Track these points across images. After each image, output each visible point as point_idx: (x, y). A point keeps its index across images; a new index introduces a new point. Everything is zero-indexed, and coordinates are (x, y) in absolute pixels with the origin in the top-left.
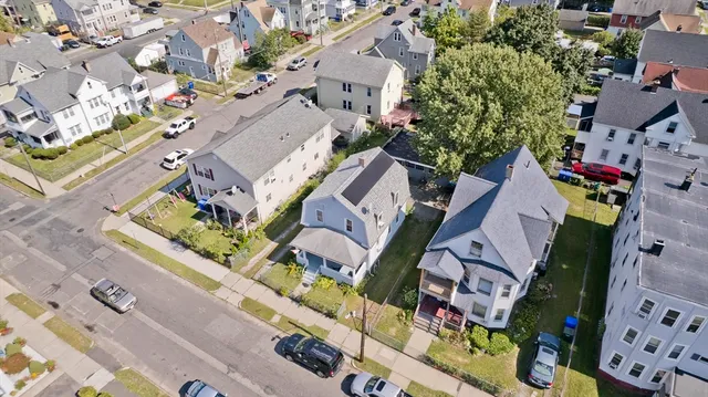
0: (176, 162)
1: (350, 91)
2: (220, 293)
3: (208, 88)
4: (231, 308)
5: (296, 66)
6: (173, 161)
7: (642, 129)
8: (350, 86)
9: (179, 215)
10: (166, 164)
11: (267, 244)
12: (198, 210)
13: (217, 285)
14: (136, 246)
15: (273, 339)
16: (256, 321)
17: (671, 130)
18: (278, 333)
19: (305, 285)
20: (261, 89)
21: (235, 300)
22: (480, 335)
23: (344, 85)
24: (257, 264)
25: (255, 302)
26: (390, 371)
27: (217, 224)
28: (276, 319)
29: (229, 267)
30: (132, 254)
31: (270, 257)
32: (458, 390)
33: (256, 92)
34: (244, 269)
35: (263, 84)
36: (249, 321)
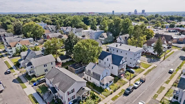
1: (46, 66)
18: (122, 96)
19: (110, 90)
21: (112, 101)
23: (44, 65)
28: (118, 95)
34: (102, 99)
36: (118, 100)
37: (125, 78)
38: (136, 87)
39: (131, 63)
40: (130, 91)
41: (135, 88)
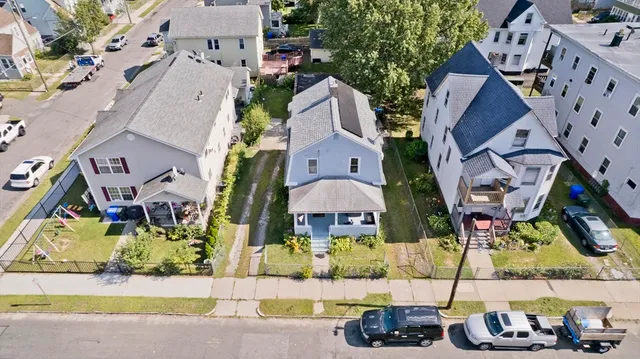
0: (32, 176)
1: (217, 47)
2: (222, 310)
3: (12, 86)
4: (251, 322)
5: (118, 45)
6: (28, 175)
7: (505, 25)
8: (216, 42)
9: (87, 238)
10: (15, 184)
11: (235, 230)
12: (107, 223)
13: (211, 303)
14: (43, 303)
15: (336, 333)
16: (296, 322)
17: (528, 21)
18: (333, 323)
19: (320, 256)
20: (91, 74)
21: (250, 310)
22: (527, 230)
23: (210, 43)
24: (241, 257)
25: (277, 301)
26: (482, 303)
27: (153, 229)
28: (319, 309)
29: (210, 274)
30: (42, 317)
31: (252, 242)
32: (552, 289)
33: (87, 79)
34: (231, 269)
35: (89, 68)
36: (288, 327)
37: (491, 246)
38: (470, 338)
39: (632, 184)
40: (389, 335)
41: (461, 337)
